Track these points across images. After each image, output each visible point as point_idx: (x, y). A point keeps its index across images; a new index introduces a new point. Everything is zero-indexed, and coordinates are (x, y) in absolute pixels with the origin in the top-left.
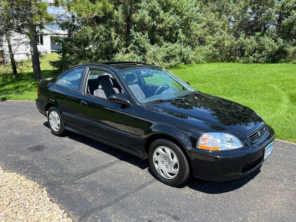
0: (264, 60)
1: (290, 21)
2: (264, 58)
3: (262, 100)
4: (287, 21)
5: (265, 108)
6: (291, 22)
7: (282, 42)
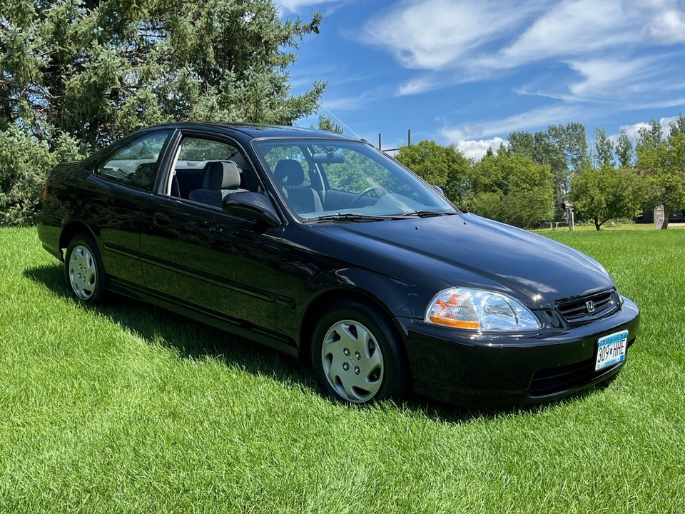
0: (23, 214)
1: (90, 78)
2: (22, 207)
3: (34, 353)
4: (82, 80)
5: (54, 389)
6: (95, 82)
7: (76, 149)
